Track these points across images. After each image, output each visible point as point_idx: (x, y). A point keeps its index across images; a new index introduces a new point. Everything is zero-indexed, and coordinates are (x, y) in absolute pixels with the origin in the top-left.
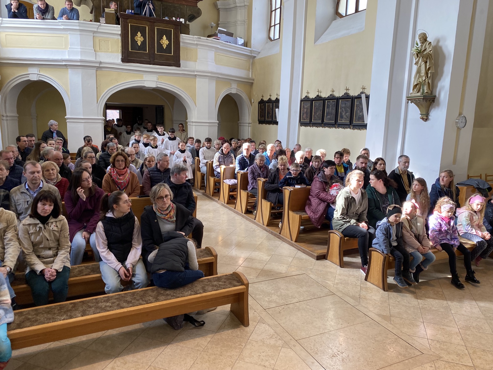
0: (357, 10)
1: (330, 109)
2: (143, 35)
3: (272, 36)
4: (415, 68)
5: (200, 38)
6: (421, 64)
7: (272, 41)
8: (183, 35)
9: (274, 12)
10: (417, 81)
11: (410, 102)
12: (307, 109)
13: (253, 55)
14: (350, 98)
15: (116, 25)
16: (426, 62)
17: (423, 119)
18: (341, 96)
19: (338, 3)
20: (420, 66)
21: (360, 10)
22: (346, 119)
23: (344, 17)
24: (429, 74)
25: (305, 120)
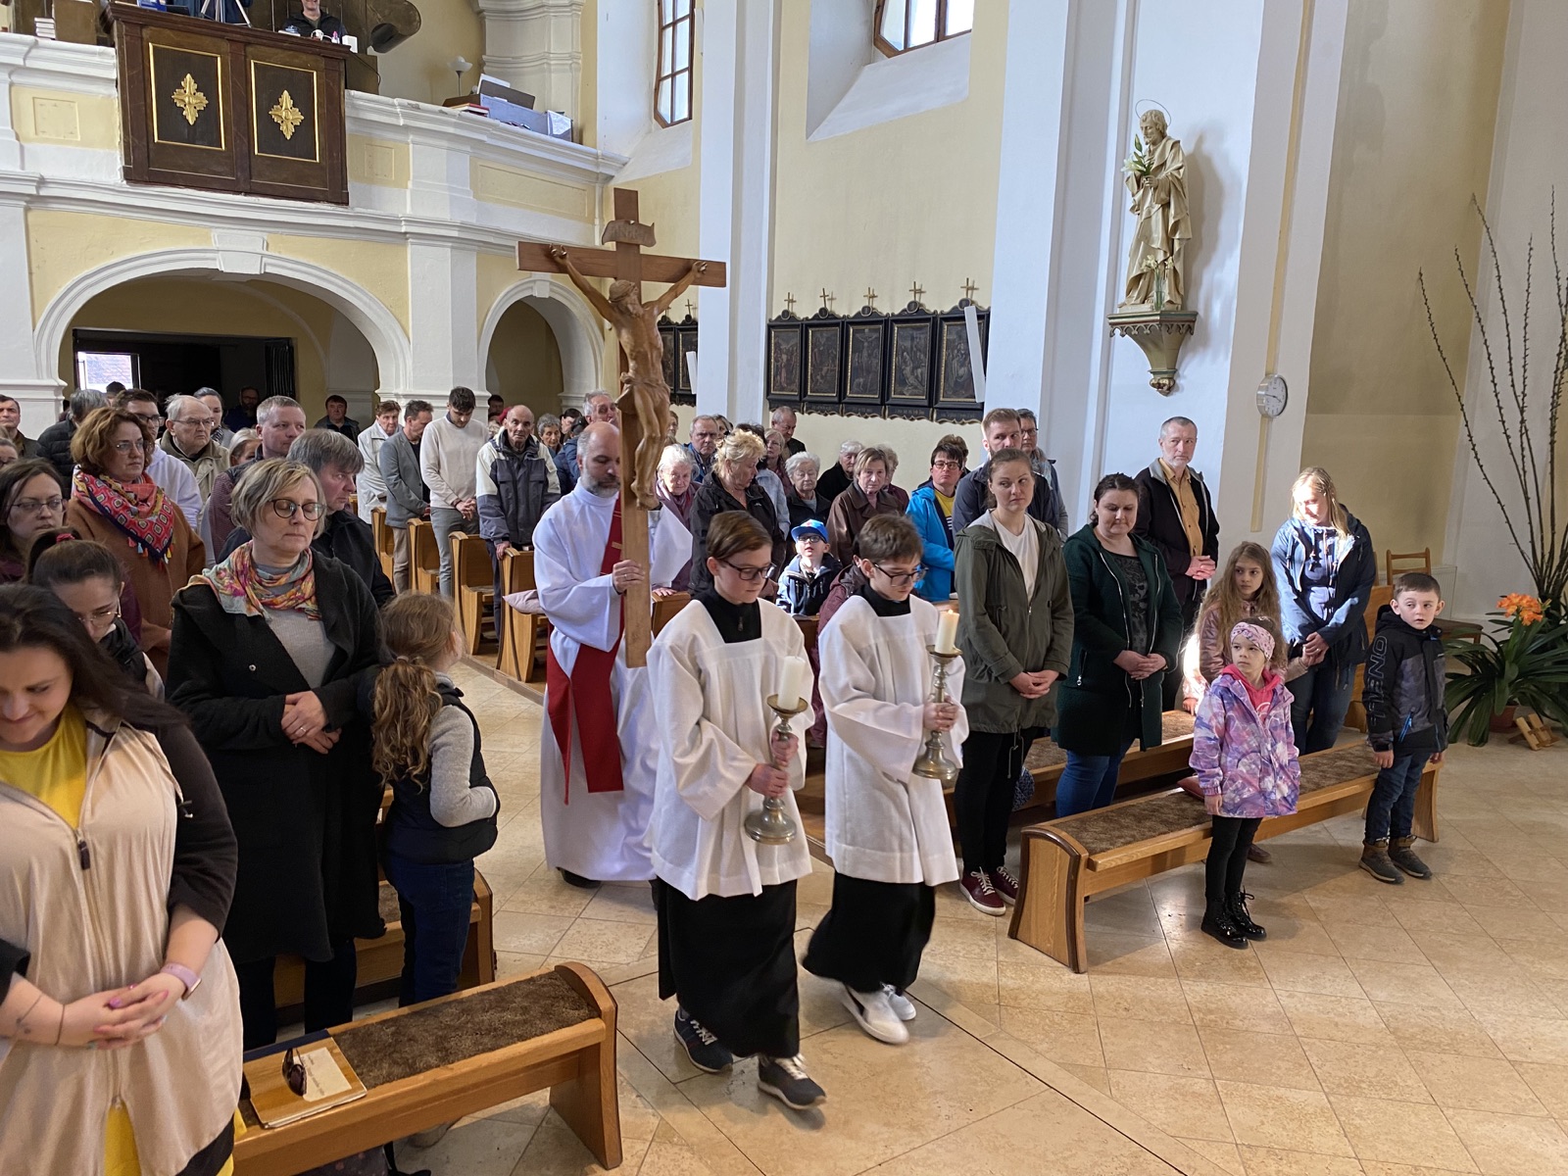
0: (940, 34)
1: (865, 354)
2: (206, 86)
3: (665, 110)
4: (1132, 224)
5: (418, 108)
6: (1150, 212)
7: (668, 126)
8: (353, 92)
9: (670, 30)
10: (1140, 265)
11: (1118, 331)
12: (789, 352)
13: (603, 169)
14: (928, 320)
15: (98, 48)
16: (1166, 206)
17: (1159, 386)
18: (896, 313)
19: (878, 7)
20: (1149, 218)
21: (949, 32)
22: (916, 388)
23: (900, 52)
24: (1176, 243)
25: (783, 389)
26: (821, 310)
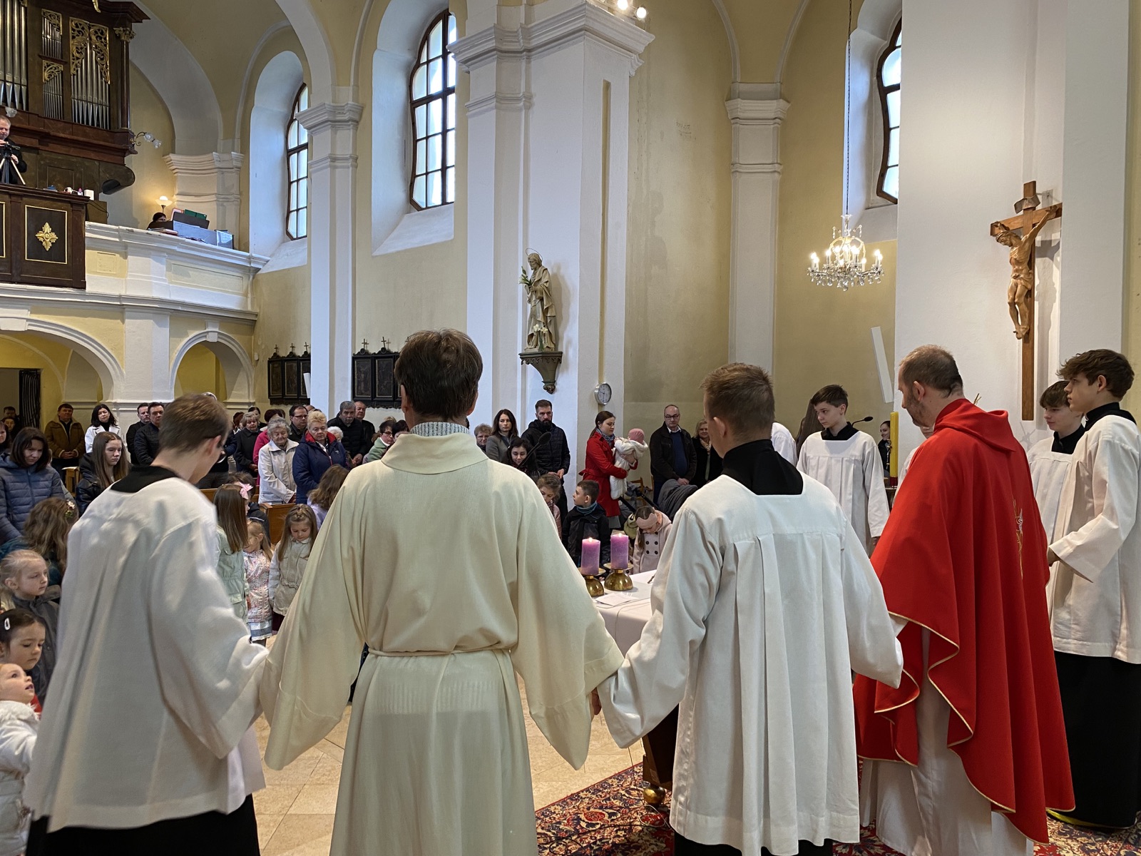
0: (444, 202)
3: (292, 230)
5: (132, 231)
6: (535, 303)
7: (295, 239)
8: (91, 223)
9: (295, 184)
10: (533, 329)
11: (524, 362)
12: (365, 373)
13: (252, 265)
16: (542, 300)
17: (547, 388)
19: (411, 183)
20: (535, 306)
21: (448, 201)
23: (424, 209)
24: (548, 318)
26: (382, 349)
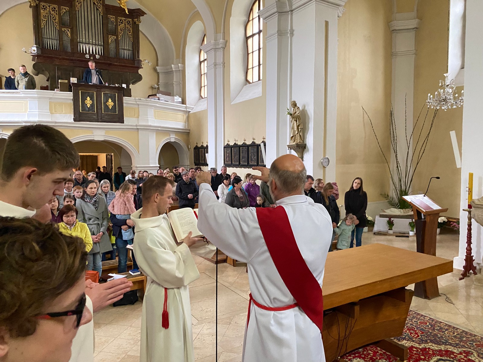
1: (244, 153)
2: (92, 99)
5: (141, 100)
7: (203, 98)
8: (125, 97)
9: (203, 75)
10: (293, 134)
11: (289, 149)
12: (229, 153)
13: (188, 110)
14: (256, 146)
15: (69, 92)
16: (297, 121)
18: (250, 144)
19: (246, 72)
20: (294, 124)
21: (261, 79)
22: (254, 161)
23: (251, 83)
25: (228, 162)
26: (235, 143)
